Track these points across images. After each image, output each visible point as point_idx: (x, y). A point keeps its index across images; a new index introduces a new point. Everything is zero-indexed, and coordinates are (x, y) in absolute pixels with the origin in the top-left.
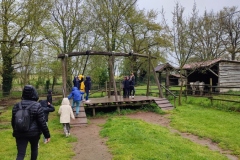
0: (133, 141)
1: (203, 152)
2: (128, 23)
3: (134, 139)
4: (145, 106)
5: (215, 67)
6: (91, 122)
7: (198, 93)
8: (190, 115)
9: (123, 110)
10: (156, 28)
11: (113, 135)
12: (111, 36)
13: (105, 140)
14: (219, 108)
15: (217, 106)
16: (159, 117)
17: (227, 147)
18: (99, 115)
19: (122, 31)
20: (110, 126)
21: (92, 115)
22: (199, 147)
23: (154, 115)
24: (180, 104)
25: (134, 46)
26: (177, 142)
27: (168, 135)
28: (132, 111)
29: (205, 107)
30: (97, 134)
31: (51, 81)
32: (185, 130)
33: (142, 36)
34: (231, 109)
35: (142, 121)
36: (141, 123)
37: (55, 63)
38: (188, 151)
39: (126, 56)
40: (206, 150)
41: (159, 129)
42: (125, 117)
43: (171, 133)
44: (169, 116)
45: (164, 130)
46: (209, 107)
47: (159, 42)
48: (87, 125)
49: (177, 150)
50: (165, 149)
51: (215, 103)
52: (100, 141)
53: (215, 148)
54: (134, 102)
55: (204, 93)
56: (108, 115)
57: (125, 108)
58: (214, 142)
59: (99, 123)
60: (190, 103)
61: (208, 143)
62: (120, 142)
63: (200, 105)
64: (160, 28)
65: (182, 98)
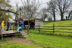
63: (35, 33)
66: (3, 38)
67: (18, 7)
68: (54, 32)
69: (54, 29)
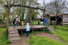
4: (43, 30)
10: (38, 4)
57: (36, 31)
66: (33, 32)
67: (45, 4)
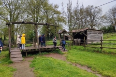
0: (49, 69)
1: (85, 73)
2: (44, 10)
3: (49, 68)
4: (53, 50)
5: (86, 32)
6: (24, 59)
7: (78, 44)
8: (76, 54)
9: (42, 53)
10: (58, 13)
11: (37, 67)
12: (36, 16)
13: (33, 69)
14: (88, 51)
15: (87, 50)
16: (61, 56)
17: (95, 70)
18: (29, 55)
19: (41, 14)
20: (35, 61)
21: (25, 56)
22: (82, 71)
23: (58, 55)
24: (70, 49)
25: (48, 21)
26: (71, 68)
27: (66, 65)
28: (47, 53)
29: (82, 50)
30: (28, 66)
31: (3, 38)
32: (74, 62)
33: (52, 16)
34: (94, 51)
35: (53, 58)
36: (52, 59)
37: (5, 29)
38: (77, 73)
39: (44, 25)
40: (85, 72)
41: (61, 62)
42: (44, 56)
43: (67, 64)
44: (65, 55)
45: (64, 62)
46: (84, 50)
47: (59, 20)
48: (22, 61)
49: (72, 73)
50: (65, 73)
51: (87, 48)
52: (30, 70)
53: (89, 71)
54: (48, 49)
55: (81, 44)
56: (34, 55)
57: (43, 51)
58: (89, 67)
59: (29, 60)
60: (75, 48)
61: (86, 68)
62: (41, 70)
63: (79, 49)
64: (60, 13)
65: (71, 46)
66: (40, 53)
68: (101, 48)
69: (101, 44)
